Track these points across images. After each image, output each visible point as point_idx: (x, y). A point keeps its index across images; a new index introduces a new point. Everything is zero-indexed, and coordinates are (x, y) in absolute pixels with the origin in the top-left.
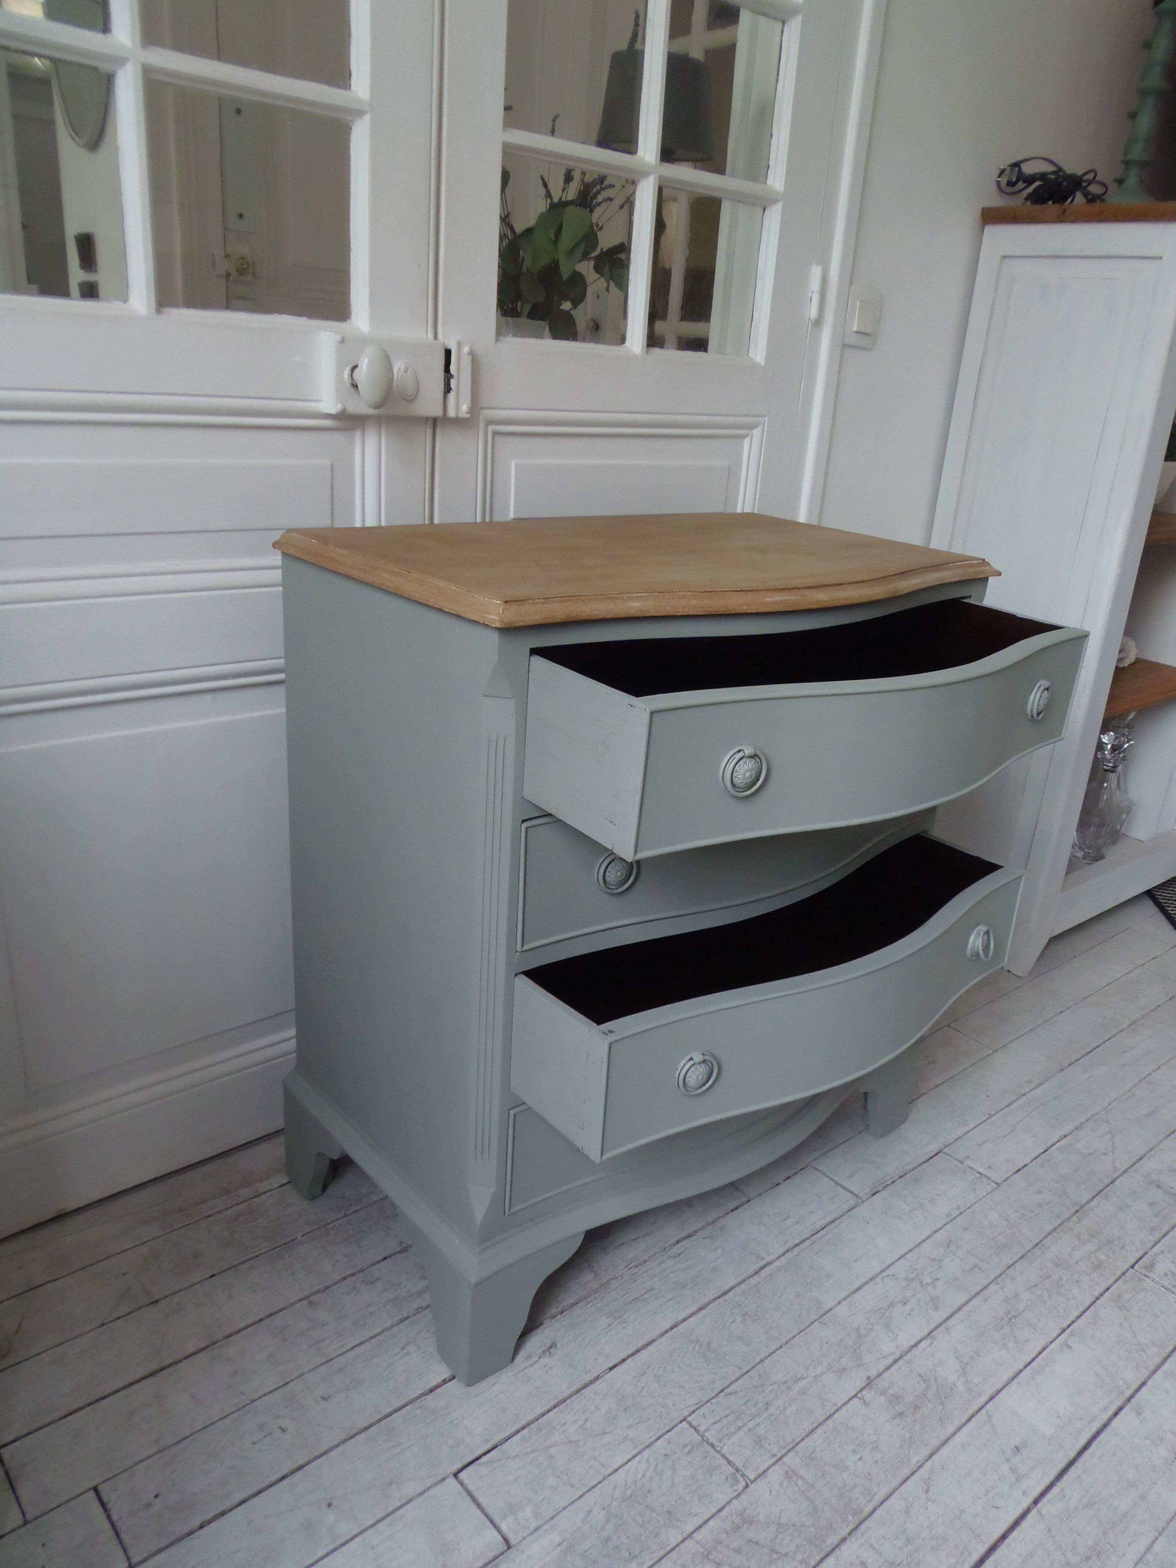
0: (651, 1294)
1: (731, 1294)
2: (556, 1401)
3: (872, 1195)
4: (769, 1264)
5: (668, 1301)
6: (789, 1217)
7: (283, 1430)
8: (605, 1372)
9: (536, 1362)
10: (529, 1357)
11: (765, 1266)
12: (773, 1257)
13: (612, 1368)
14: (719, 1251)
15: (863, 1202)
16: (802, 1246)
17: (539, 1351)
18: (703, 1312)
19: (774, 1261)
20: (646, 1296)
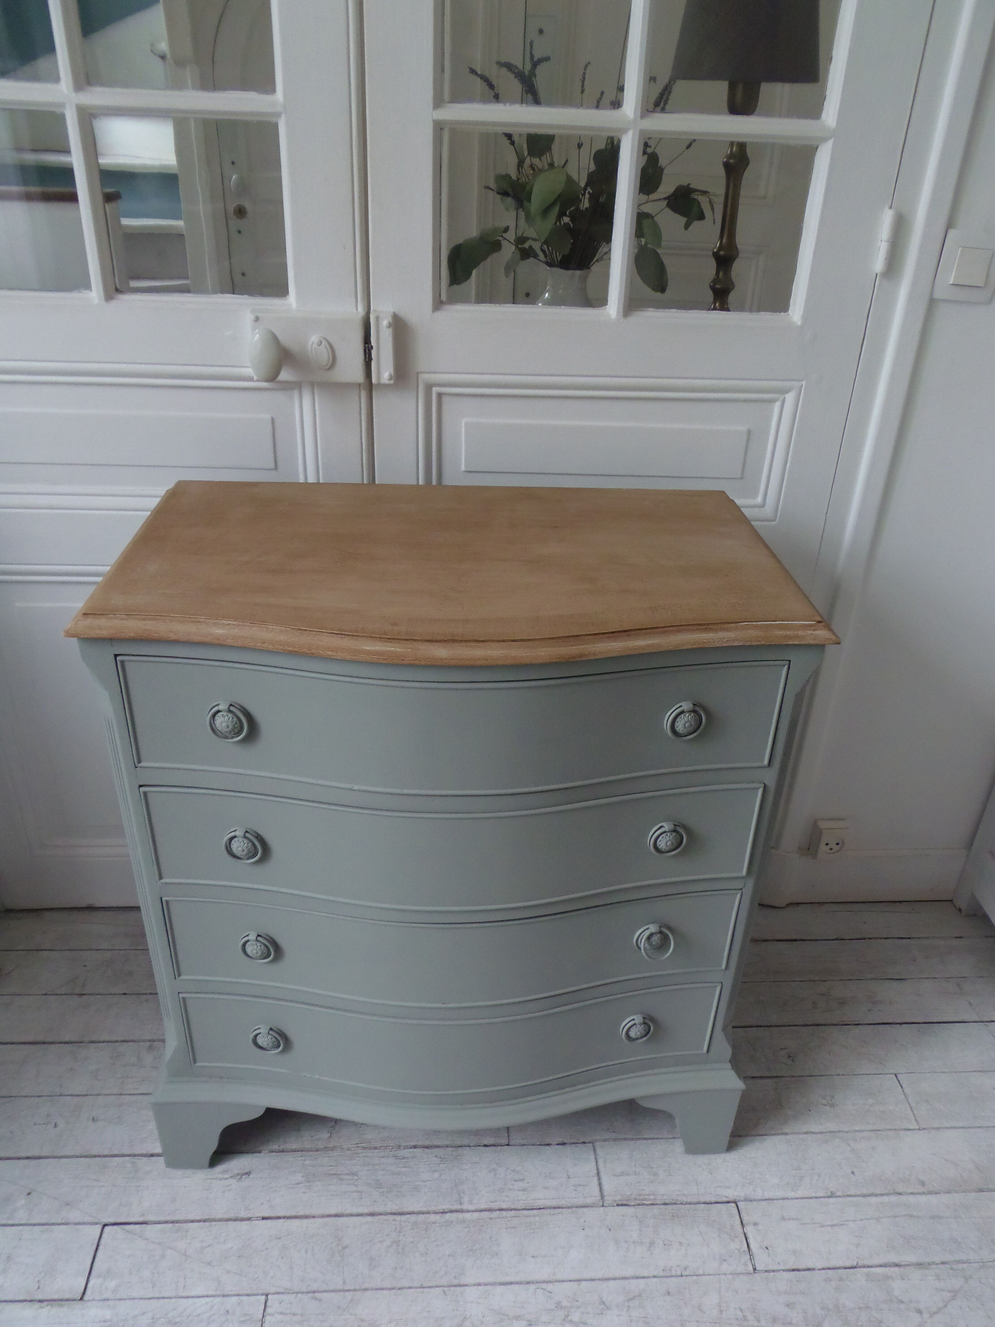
0: (350, 1177)
1: (404, 1218)
2: (207, 1217)
3: (618, 1205)
4: (461, 1211)
5: (356, 1192)
6: (522, 1180)
7: (56, 1126)
8: (257, 1218)
9: (227, 1179)
10: (225, 1171)
11: (457, 1211)
12: (471, 1208)
13: (264, 1218)
14: (436, 1175)
15: (603, 1206)
16: (504, 1213)
17: (236, 1172)
18: (369, 1219)
19: (468, 1211)
20: (346, 1177)
